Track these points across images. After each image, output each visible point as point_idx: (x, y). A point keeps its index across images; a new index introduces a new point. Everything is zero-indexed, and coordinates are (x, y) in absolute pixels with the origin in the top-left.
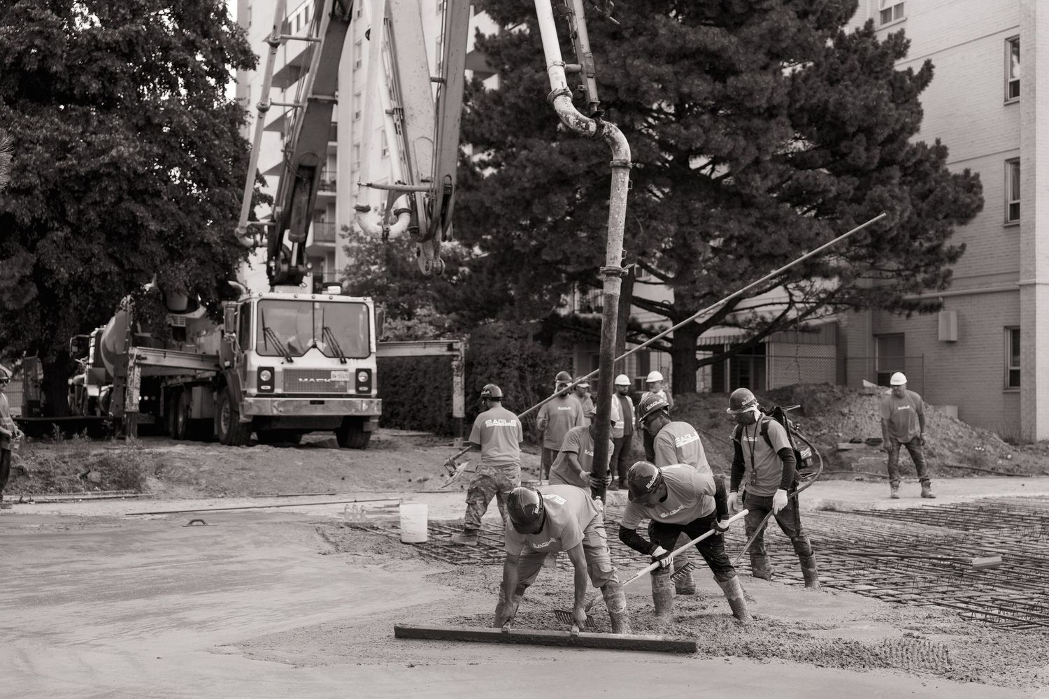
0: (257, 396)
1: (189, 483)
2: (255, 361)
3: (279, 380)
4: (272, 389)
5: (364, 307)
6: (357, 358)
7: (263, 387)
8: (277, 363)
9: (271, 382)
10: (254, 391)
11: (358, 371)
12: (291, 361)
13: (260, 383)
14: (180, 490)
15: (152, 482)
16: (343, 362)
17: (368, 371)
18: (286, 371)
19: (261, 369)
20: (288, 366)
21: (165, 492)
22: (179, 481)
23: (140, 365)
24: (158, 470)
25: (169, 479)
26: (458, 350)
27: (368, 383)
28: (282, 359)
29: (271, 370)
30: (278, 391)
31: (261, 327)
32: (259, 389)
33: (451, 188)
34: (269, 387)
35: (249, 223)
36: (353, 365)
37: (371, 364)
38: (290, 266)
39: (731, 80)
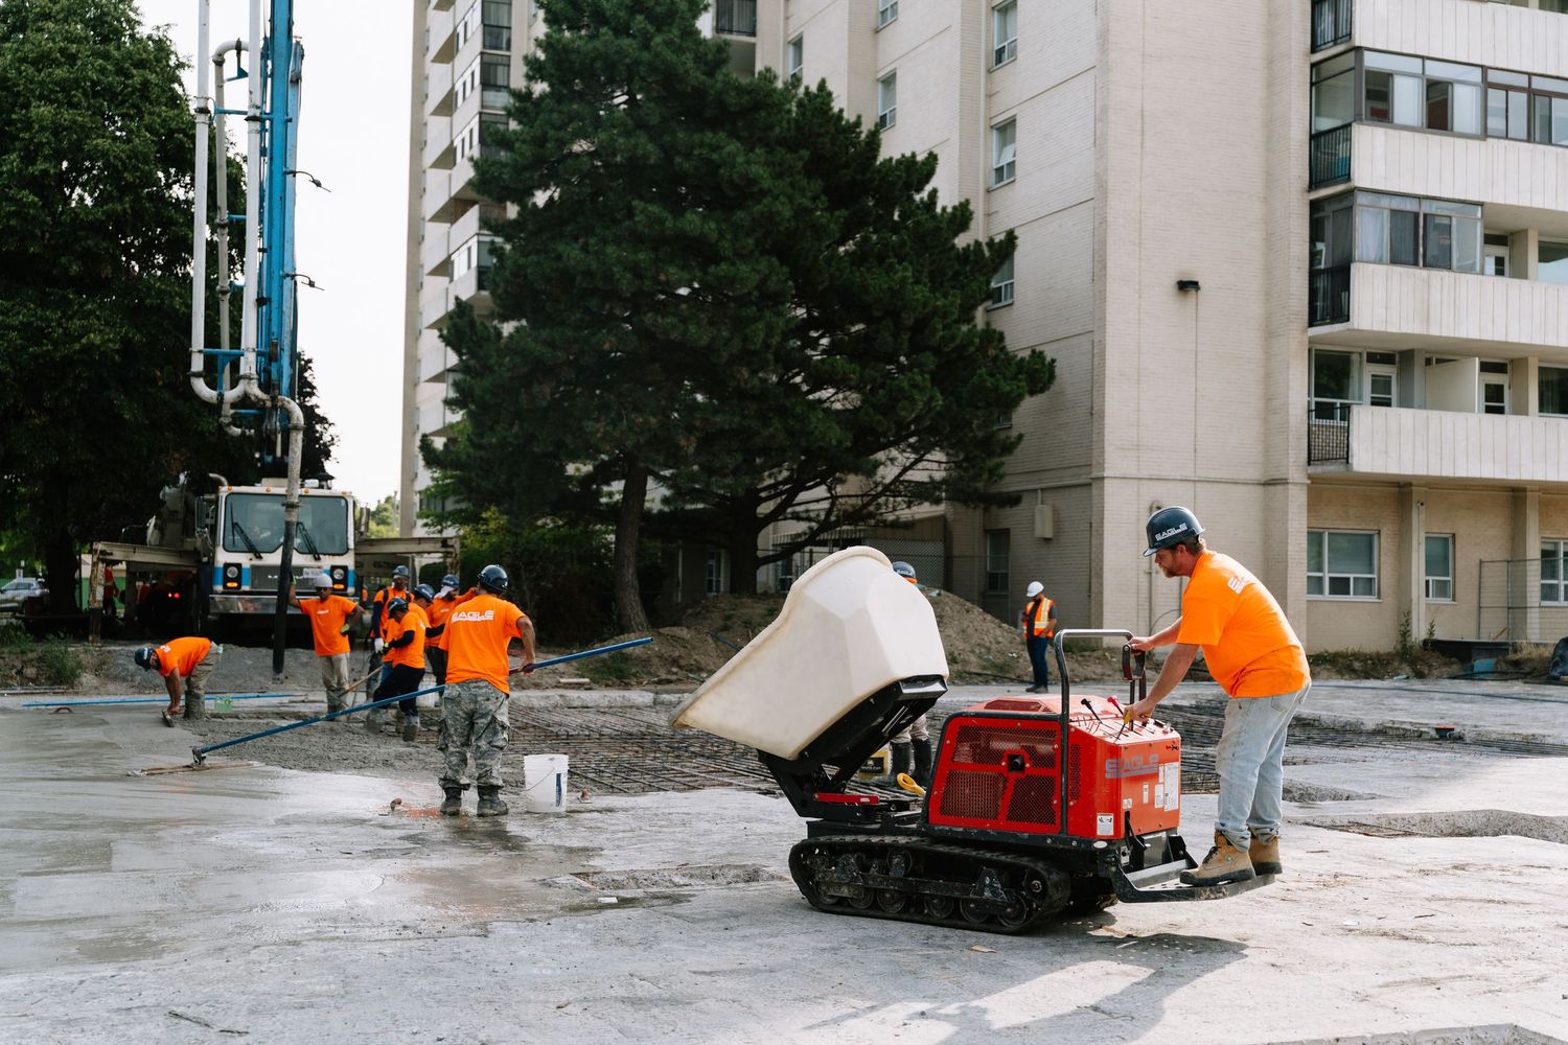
0: (223, 593)
1: (124, 680)
2: (223, 557)
3: (246, 577)
4: (239, 587)
5: (343, 502)
6: (334, 555)
7: (229, 585)
8: (244, 560)
9: (238, 579)
10: (219, 588)
11: (334, 568)
12: (261, 558)
13: (226, 579)
14: (112, 687)
15: (87, 679)
16: (317, 559)
17: (345, 568)
18: (254, 568)
19: (227, 566)
20: (256, 562)
21: (96, 688)
22: (115, 678)
23: (103, 561)
24: (98, 669)
25: (107, 676)
26: (452, 546)
27: (344, 581)
28: (251, 555)
29: (238, 566)
30: (246, 588)
31: (229, 524)
32: (225, 587)
34: (235, 585)
35: (232, 411)
36: (327, 562)
37: (348, 561)
38: (275, 457)
39: (712, 269)
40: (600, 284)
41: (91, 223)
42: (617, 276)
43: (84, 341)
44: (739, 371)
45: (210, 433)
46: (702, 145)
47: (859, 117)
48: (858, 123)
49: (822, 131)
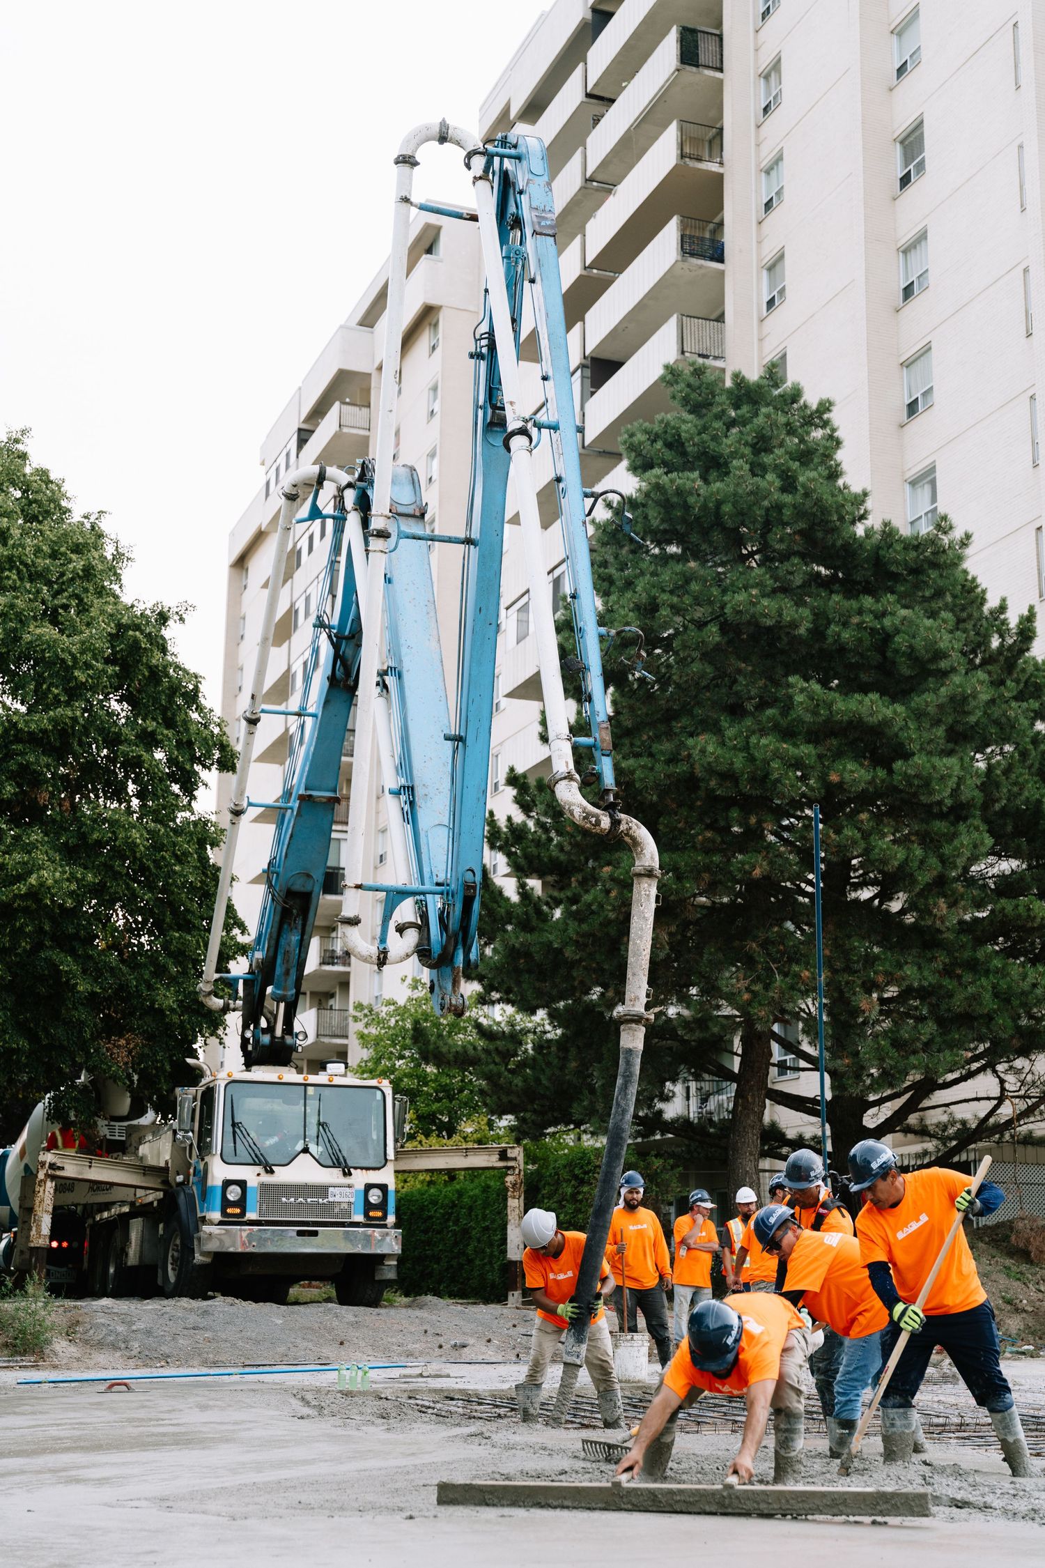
0: (221, 1223)
1: (114, 1347)
2: (219, 1172)
3: (253, 1199)
4: (243, 1214)
5: (379, 1093)
6: (367, 1169)
7: (229, 1211)
8: (251, 1175)
9: (242, 1203)
10: (216, 1216)
11: (369, 1187)
12: (272, 1172)
13: (226, 1203)
14: (101, 1357)
15: (60, 1346)
16: (347, 1174)
17: (383, 1188)
18: (264, 1187)
19: (227, 1183)
20: (267, 1179)
21: (78, 1360)
22: (100, 1345)
23: (53, 1178)
24: (70, 1332)
25: (86, 1342)
26: (515, 1159)
27: (383, 1206)
28: (259, 1169)
29: (242, 1184)
30: (251, 1215)
31: (229, 1123)
32: (224, 1213)
33: (474, 888)
34: (238, 1211)
35: (217, 976)
36: (360, 1179)
37: (387, 1176)
38: (273, 1037)
39: (898, 765)
40: (746, 788)
41: (31, 734)
42: (776, 775)
43: (33, 880)
44: (935, 904)
45: (172, 1010)
46: (860, 612)
47: (1004, 600)
48: (1003, 608)
49: (964, 615)
